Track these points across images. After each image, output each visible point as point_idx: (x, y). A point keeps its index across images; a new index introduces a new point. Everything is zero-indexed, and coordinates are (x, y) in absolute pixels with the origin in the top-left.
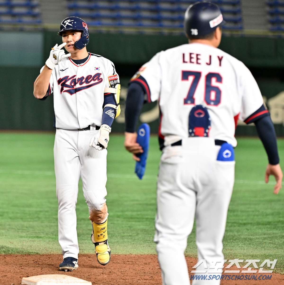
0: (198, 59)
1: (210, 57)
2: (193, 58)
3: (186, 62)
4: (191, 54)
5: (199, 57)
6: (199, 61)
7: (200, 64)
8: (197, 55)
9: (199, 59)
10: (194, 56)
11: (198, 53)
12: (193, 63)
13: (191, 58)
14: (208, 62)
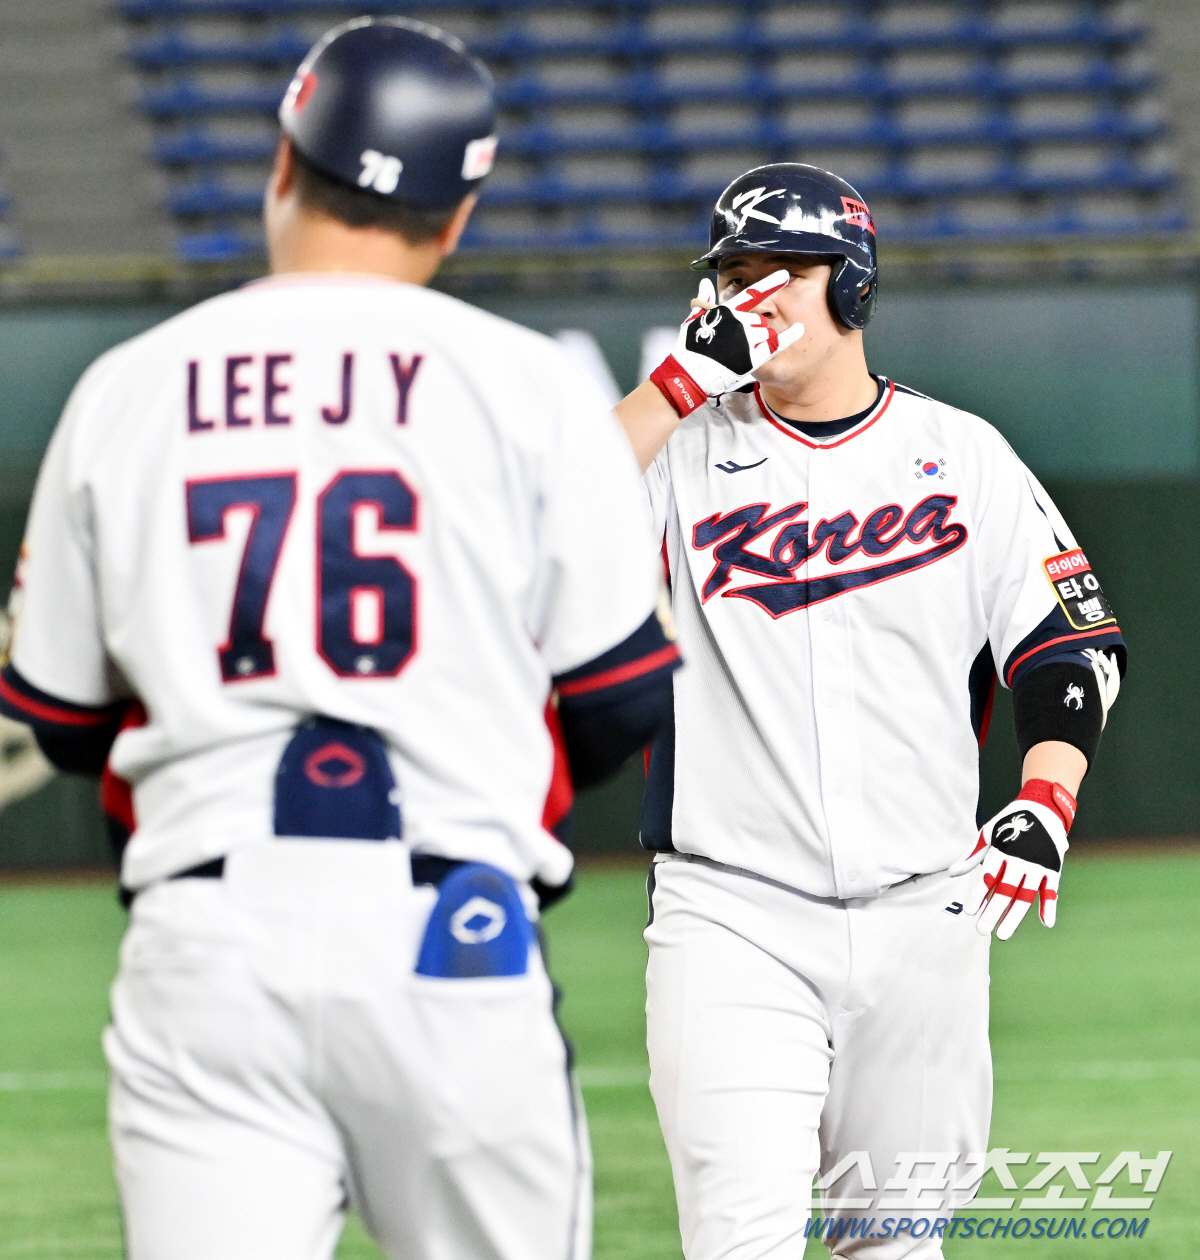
0: (273, 389)
1: (348, 361)
2: (245, 390)
3: (208, 426)
4: (233, 364)
5: (282, 374)
6: (282, 405)
7: (285, 420)
8: (273, 362)
9: (284, 389)
10: (251, 376)
11: (277, 349)
12: (246, 422)
13: (234, 391)
14: (334, 402)
